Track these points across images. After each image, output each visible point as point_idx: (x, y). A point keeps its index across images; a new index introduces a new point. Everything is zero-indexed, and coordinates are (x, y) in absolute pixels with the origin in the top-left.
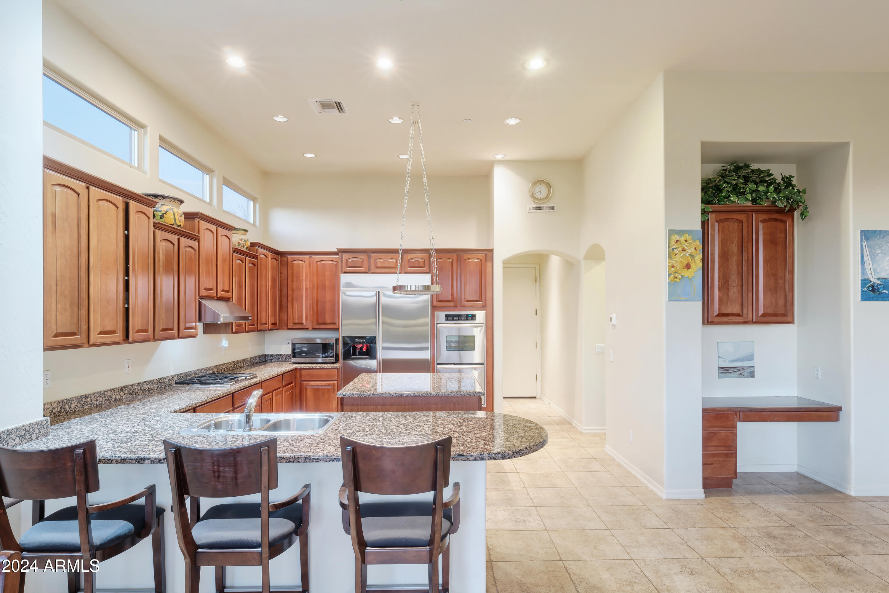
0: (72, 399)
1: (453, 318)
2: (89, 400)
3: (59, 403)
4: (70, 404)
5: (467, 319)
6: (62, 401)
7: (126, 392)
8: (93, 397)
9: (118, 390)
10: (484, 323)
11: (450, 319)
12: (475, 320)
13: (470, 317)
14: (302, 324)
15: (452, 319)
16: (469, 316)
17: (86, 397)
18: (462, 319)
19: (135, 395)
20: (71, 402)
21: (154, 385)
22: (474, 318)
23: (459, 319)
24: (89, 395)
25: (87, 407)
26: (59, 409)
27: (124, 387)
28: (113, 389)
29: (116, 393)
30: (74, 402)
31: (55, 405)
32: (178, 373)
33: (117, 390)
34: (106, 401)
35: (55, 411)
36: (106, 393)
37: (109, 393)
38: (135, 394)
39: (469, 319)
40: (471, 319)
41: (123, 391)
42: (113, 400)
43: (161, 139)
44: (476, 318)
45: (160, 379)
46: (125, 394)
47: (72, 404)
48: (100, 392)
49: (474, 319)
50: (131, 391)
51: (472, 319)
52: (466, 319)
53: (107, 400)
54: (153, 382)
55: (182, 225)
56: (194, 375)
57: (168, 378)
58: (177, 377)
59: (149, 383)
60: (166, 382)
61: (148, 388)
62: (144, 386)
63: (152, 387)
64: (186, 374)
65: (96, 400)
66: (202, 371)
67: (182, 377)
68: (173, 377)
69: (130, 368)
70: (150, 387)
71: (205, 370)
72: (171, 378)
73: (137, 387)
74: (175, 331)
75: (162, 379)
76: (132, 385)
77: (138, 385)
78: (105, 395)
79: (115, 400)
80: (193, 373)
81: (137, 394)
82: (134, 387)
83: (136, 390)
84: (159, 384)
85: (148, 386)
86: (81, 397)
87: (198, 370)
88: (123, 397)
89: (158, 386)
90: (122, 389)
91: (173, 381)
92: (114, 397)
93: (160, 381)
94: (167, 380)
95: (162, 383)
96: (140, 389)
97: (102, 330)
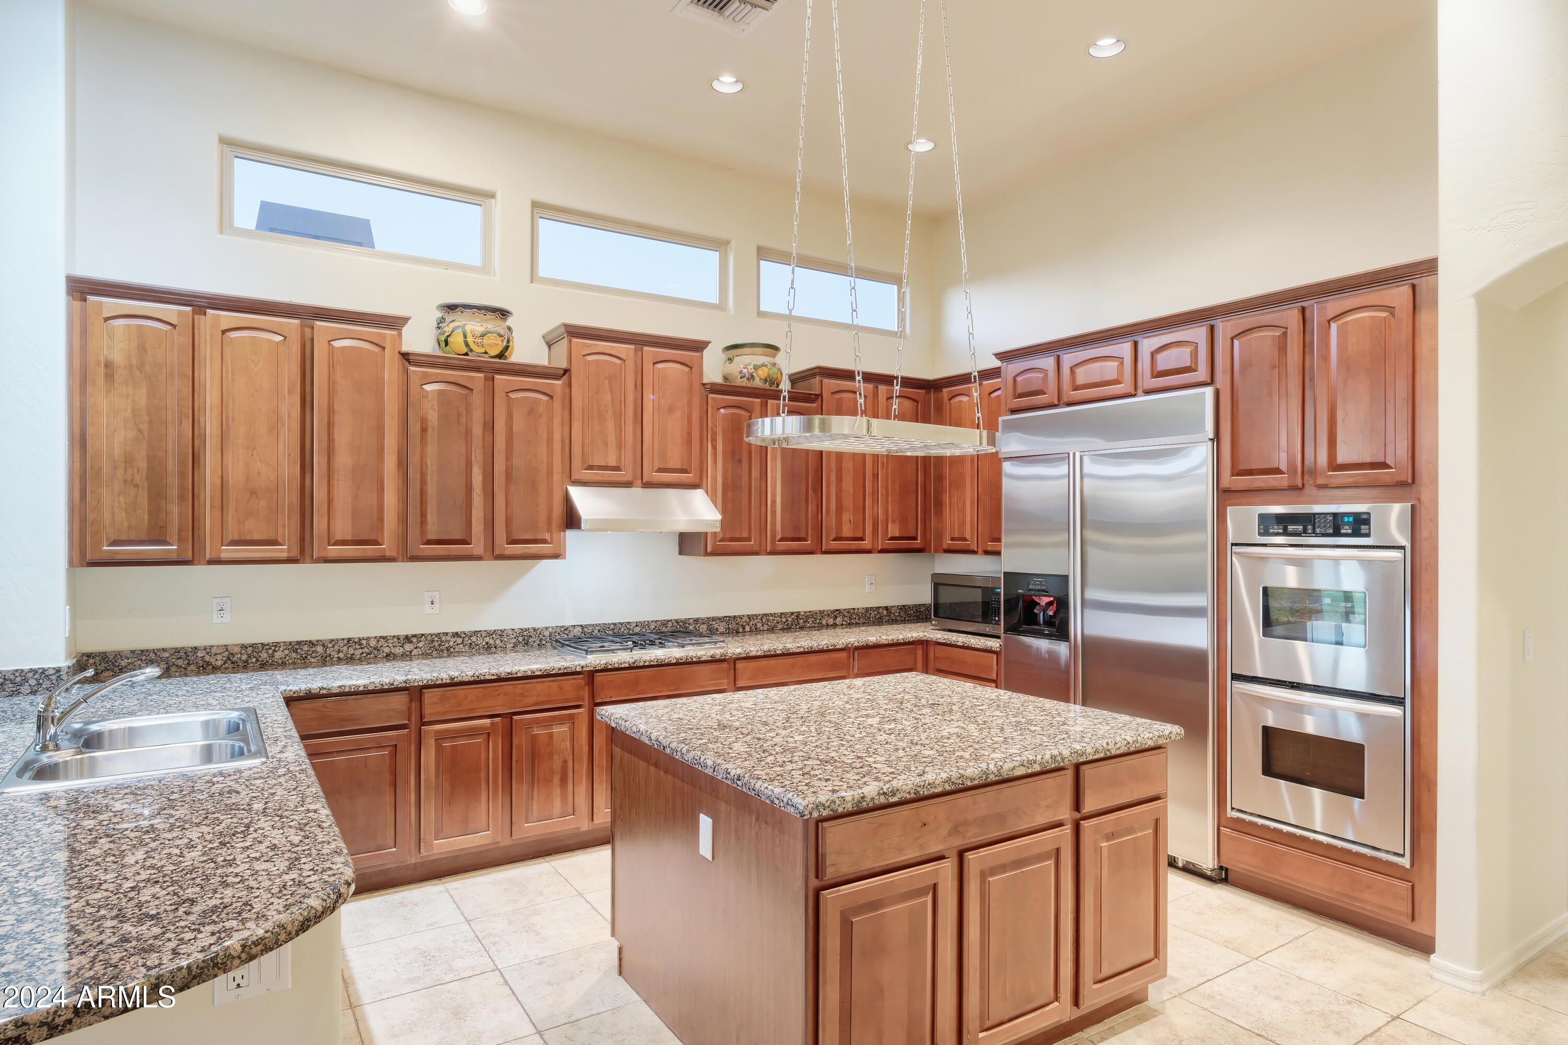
0: (276, 645)
1: (1285, 529)
2: (320, 649)
3: (244, 647)
4: (270, 651)
5: (1337, 533)
6: (253, 646)
7: (421, 645)
8: (330, 645)
9: (399, 639)
10: (1403, 548)
11: (1276, 531)
12: (1368, 535)
13: (1348, 523)
14: (965, 539)
15: (1281, 531)
16: (1346, 519)
17: (312, 644)
18: (1318, 531)
19: (445, 651)
20: (273, 648)
21: (506, 639)
22: (1363, 527)
23: (1305, 531)
24: (318, 641)
25: (313, 660)
26: (244, 657)
27: (415, 636)
28: (384, 638)
29: (393, 643)
30: (281, 649)
31: (237, 649)
33: (395, 640)
34: (364, 655)
35: (235, 659)
36: (364, 642)
37: (373, 643)
38: (448, 649)
39: (1343, 531)
40: (1350, 531)
41: (411, 642)
42: (385, 655)
43: (535, 205)
44: (1369, 529)
45: (524, 630)
46: (416, 648)
47: (275, 651)
48: (349, 640)
49: (1363, 531)
50: (436, 644)
51: (1356, 533)
52: (1331, 531)
53: (368, 654)
54: (501, 634)
55: (495, 351)
56: (637, 630)
57: (550, 630)
58: (581, 630)
59: (490, 634)
60: (544, 636)
61: (487, 643)
62: (474, 639)
63: (498, 642)
64: (612, 627)
65: (339, 652)
66: (670, 624)
67: (599, 631)
68: (566, 629)
69: (437, 605)
70: (491, 642)
71: (681, 624)
72: (558, 630)
73: (454, 640)
74: (477, 547)
75: (531, 630)
76: (438, 635)
77: (456, 635)
78: (361, 644)
79: (388, 655)
80: (637, 626)
81: (452, 650)
82: (444, 638)
83: (451, 644)
84: (520, 639)
85: (487, 639)
86: (299, 643)
87: (656, 621)
88: (411, 652)
89: (519, 642)
90: (408, 639)
91: (565, 636)
92: (387, 650)
93: (525, 633)
94: (547, 633)
95: (531, 636)
96: (462, 643)
97: (236, 537)
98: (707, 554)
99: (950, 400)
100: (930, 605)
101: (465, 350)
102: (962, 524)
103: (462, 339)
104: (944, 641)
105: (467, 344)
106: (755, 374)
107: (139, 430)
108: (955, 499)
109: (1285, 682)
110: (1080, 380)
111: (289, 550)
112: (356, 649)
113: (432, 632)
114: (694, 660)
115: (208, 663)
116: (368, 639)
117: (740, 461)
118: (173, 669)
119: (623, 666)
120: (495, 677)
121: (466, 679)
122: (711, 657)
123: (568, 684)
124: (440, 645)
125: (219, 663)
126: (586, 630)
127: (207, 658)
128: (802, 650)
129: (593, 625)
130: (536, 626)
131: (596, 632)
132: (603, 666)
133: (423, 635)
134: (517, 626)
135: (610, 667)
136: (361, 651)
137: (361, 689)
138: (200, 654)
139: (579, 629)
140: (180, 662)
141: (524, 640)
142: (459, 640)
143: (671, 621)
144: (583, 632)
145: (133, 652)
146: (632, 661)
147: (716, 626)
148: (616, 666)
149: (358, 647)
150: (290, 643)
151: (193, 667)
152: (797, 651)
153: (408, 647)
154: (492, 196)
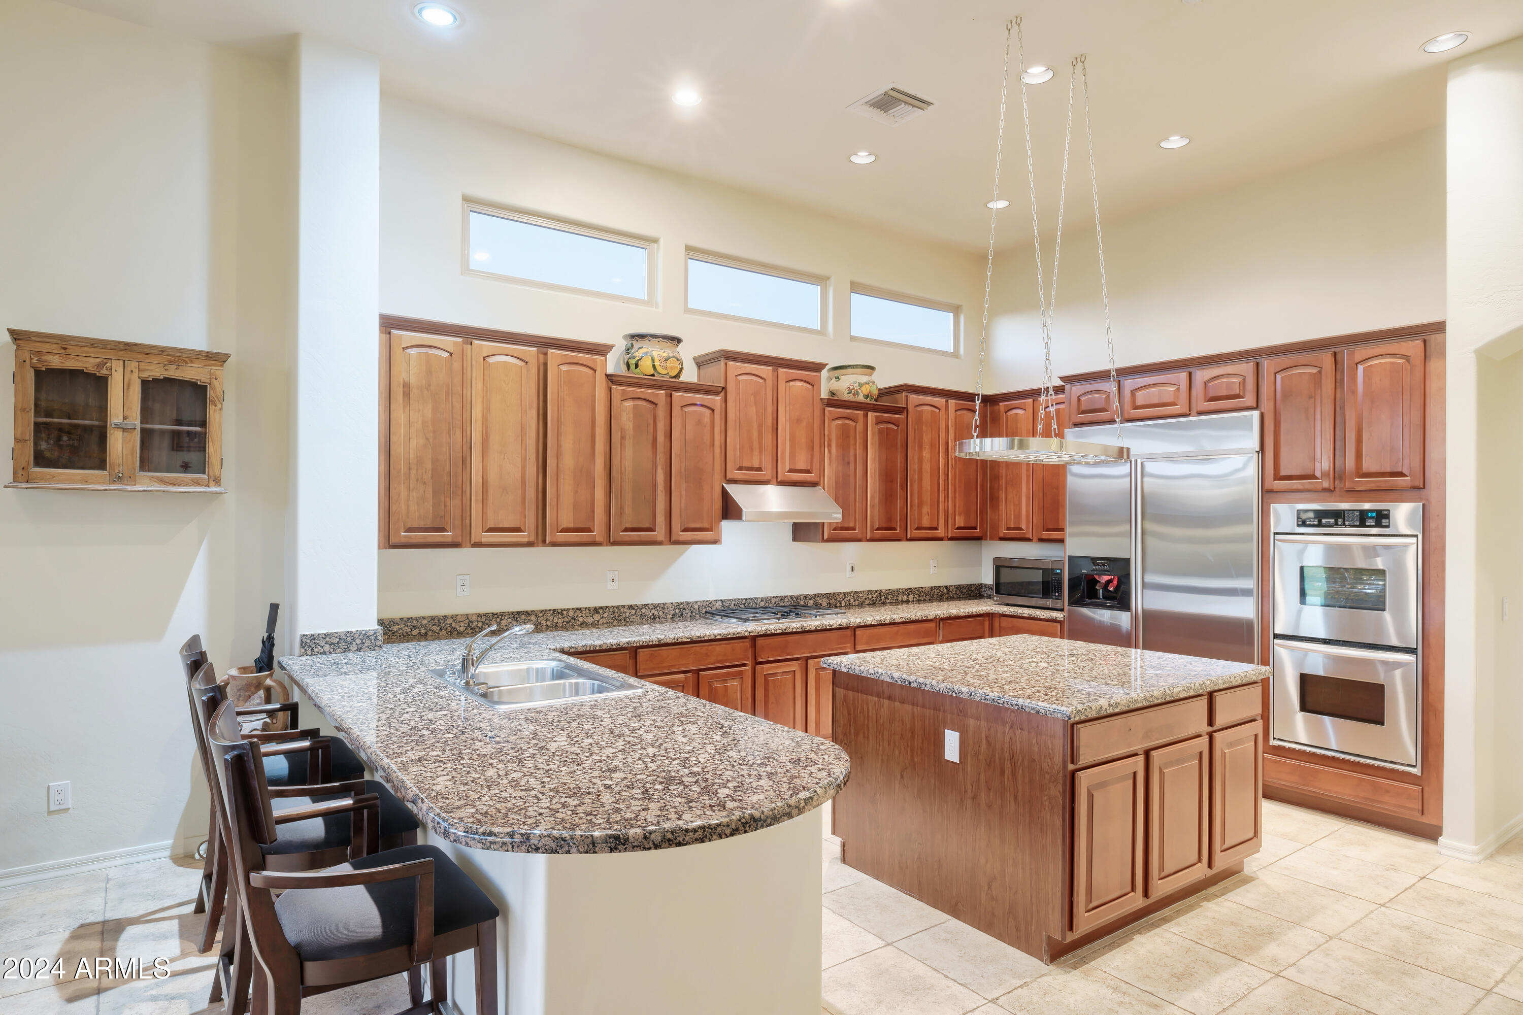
1: (1320, 521)
2: (533, 618)
3: (479, 616)
4: (498, 620)
5: (1363, 524)
6: (486, 615)
7: (605, 615)
8: (541, 615)
9: (590, 610)
10: (1416, 536)
11: (1312, 523)
12: (1388, 527)
13: (1372, 518)
14: (1021, 529)
15: (1316, 523)
16: (1370, 514)
18: (1347, 523)
19: (623, 621)
20: (500, 617)
21: (666, 611)
22: (1384, 520)
23: (1336, 523)
24: (532, 611)
26: (480, 624)
27: (601, 608)
28: (579, 609)
29: (585, 614)
30: (506, 618)
31: (474, 618)
32: (723, 599)
33: (587, 611)
34: (565, 623)
35: (473, 626)
36: (565, 612)
37: (571, 613)
38: (625, 620)
39: (1367, 523)
40: (1373, 524)
41: (598, 613)
42: (580, 623)
43: (689, 248)
44: (1389, 522)
45: (679, 604)
46: (602, 618)
47: (501, 619)
48: (554, 610)
49: (1384, 524)
50: (616, 615)
51: (1378, 524)
52: (1358, 523)
53: (568, 622)
54: (663, 606)
55: (674, 373)
56: (762, 604)
57: (699, 604)
58: (721, 604)
59: (655, 606)
60: (694, 609)
61: (653, 614)
62: (643, 611)
63: (661, 613)
64: (744, 601)
65: (547, 620)
66: (786, 600)
67: (734, 605)
68: (710, 604)
69: (616, 582)
70: (656, 613)
71: (795, 599)
72: (705, 604)
73: (629, 611)
74: (660, 533)
75: (685, 604)
76: (618, 607)
77: (631, 607)
78: (562, 615)
79: (582, 624)
80: (762, 601)
81: (628, 620)
82: (622, 610)
83: (627, 614)
84: (677, 611)
85: (653, 611)
86: (519, 613)
87: (776, 597)
88: (598, 621)
89: (676, 614)
90: (596, 610)
91: (710, 609)
92: (581, 619)
93: (681, 606)
94: (696, 607)
95: (685, 609)
96: (635, 614)
97: (492, 526)
98: (823, 540)
99: (1006, 412)
100: (993, 585)
101: (652, 372)
102: (1018, 517)
103: (651, 363)
104: (1010, 613)
105: (654, 366)
106: (859, 391)
107: (427, 439)
108: (1011, 496)
109: (1319, 639)
110: (1140, 402)
111: (529, 536)
112: (559, 618)
113: (614, 605)
114: (828, 627)
115: (455, 629)
116: (568, 610)
117: (848, 463)
118: (430, 633)
119: (778, 632)
120: (689, 640)
121: (669, 641)
122: (840, 625)
123: (738, 645)
124: (619, 616)
125: (462, 629)
126: (725, 604)
127: (454, 625)
128: (904, 620)
129: (730, 600)
130: (689, 601)
131: (732, 605)
132: (764, 632)
133: (607, 607)
134: (674, 601)
135: (769, 633)
136: (563, 620)
137: (597, 648)
138: (449, 622)
139: (720, 603)
140: (435, 628)
141: (679, 612)
142: (633, 612)
143: (787, 597)
144: (723, 606)
145: (402, 619)
146: (784, 628)
147: (820, 601)
148: (773, 631)
149: (560, 616)
150: (512, 613)
151: (443, 632)
152: (900, 621)
153: (597, 617)
154: (655, 241)
